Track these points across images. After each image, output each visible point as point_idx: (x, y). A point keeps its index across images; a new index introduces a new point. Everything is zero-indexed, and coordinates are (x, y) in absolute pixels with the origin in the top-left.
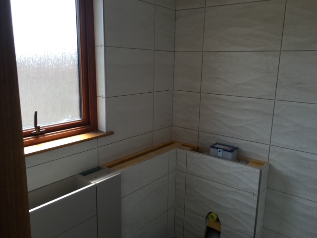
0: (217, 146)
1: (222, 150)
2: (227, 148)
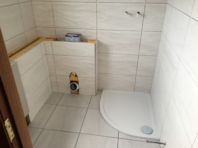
0: (69, 35)
1: (72, 37)
2: (75, 35)
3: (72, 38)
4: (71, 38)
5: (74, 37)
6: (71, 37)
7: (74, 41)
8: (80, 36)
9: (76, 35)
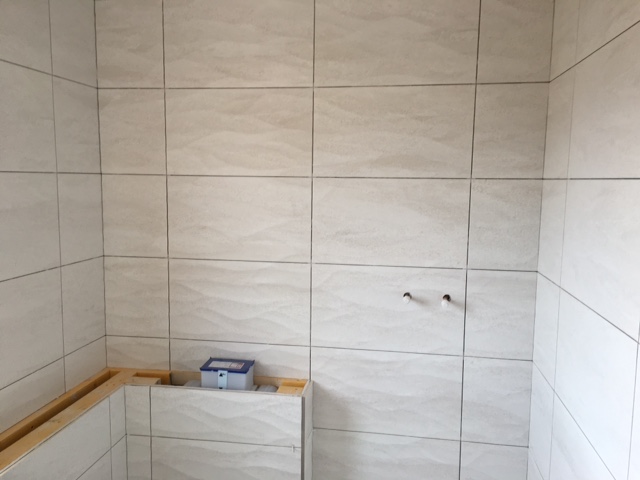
0: (214, 364)
1: (226, 372)
2: (234, 366)
3: (225, 377)
4: (221, 375)
5: (230, 371)
6: (220, 372)
7: (229, 388)
8: (251, 369)
9: (240, 367)
